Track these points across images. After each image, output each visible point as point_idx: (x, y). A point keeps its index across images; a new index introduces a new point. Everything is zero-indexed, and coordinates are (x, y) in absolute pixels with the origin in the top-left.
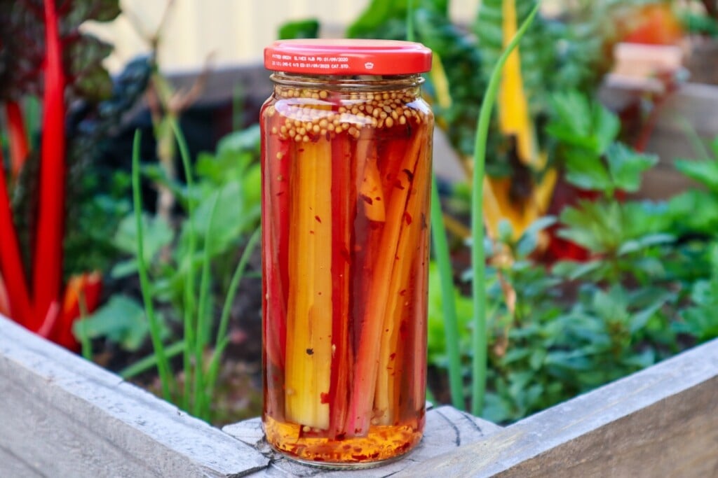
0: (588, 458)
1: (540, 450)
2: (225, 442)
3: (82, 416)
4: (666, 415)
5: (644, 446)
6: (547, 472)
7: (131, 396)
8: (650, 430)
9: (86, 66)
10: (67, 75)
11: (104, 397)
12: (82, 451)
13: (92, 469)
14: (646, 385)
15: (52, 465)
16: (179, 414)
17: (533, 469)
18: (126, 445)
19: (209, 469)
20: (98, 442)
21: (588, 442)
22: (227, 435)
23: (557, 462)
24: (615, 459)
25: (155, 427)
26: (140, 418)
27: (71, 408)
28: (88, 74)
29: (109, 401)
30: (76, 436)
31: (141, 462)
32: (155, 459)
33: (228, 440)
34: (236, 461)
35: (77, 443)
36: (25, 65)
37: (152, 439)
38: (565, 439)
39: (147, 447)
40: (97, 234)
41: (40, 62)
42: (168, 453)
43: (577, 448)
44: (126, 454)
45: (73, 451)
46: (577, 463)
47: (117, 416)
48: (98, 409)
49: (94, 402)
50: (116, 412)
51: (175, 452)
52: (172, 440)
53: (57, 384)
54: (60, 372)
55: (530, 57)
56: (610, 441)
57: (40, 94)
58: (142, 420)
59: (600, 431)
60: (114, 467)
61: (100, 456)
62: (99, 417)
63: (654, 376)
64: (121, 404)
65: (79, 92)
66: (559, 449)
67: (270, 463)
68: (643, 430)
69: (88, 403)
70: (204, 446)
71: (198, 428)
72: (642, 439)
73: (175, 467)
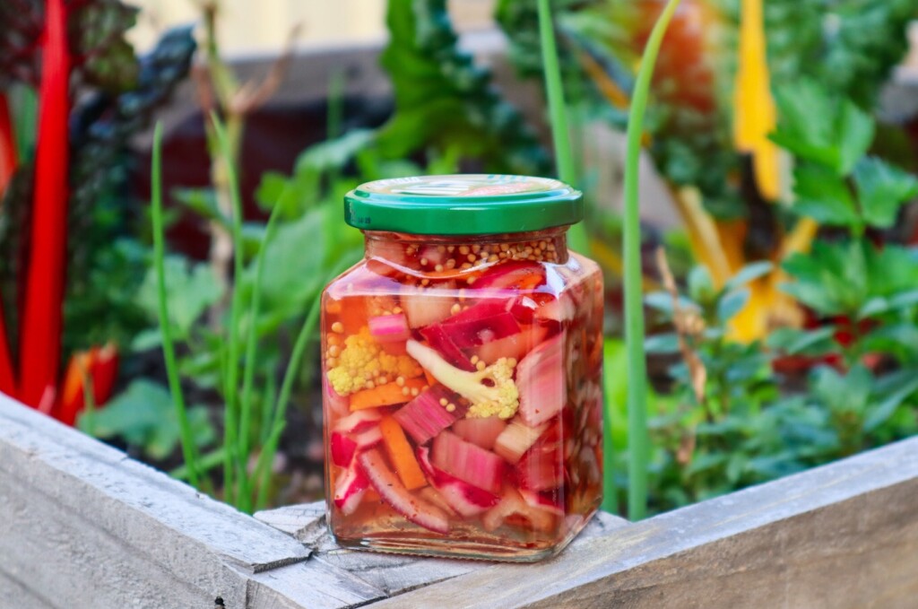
0: (749, 565)
1: (677, 549)
2: (255, 529)
3: (71, 499)
4: (867, 517)
5: (835, 556)
6: (688, 579)
7: (136, 475)
8: (845, 535)
9: (102, 41)
10: (74, 54)
11: (101, 475)
12: (71, 547)
13: (85, 570)
14: (845, 477)
15: (33, 570)
16: (198, 496)
17: (666, 573)
18: (126, 534)
19: (232, 558)
20: (92, 533)
21: (749, 544)
22: (258, 522)
23: (703, 567)
24: (790, 572)
25: (164, 510)
26: (146, 498)
27: (57, 489)
28: (104, 53)
29: (107, 479)
30: (64, 527)
31: (145, 556)
32: (163, 549)
33: (260, 528)
34: (267, 550)
35: (65, 537)
36: (16, 40)
37: (159, 523)
38: (715, 537)
39: (153, 534)
40: (116, 295)
41: (36, 36)
42: (179, 540)
43: (733, 551)
44: (127, 546)
45: (61, 547)
46: (733, 571)
47: (115, 496)
48: (92, 487)
49: (87, 480)
50: (115, 491)
51: (187, 537)
52: (185, 524)
53: (41, 457)
54: (44, 444)
55: (781, 37)
56: (782, 546)
57: (36, 82)
58: (148, 502)
59: (766, 531)
60: (112, 565)
61: (94, 551)
62: (93, 500)
63: (859, 467)
64: (122, 483)
65: (90, 79)
66: (706, 549)
67: (311, 554)
68: (832, 534)
69: (80, 482)
70: (226, 532)
71: (221, 512)
72: (831, 546)
73: (188, 558)
